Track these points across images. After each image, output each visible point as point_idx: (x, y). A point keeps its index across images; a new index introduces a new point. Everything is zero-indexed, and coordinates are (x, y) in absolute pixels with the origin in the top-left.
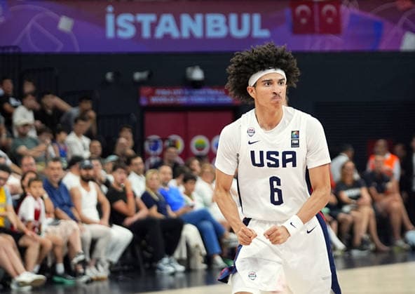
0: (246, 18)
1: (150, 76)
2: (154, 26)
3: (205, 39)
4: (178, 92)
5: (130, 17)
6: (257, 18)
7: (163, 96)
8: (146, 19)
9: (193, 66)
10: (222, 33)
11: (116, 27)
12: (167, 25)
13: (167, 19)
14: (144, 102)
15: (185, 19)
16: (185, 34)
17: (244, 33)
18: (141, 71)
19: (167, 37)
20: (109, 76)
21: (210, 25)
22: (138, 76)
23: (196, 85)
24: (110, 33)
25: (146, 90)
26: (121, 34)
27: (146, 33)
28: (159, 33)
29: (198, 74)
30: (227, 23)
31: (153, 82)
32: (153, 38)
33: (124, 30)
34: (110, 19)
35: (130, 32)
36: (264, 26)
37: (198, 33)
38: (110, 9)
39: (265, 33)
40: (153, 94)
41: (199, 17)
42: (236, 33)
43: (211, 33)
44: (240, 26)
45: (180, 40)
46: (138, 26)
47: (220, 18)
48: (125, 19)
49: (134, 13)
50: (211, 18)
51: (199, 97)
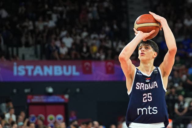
0: (70, 68)
1: (31, 91)
2: (33, 71)
3: (53, 76)
4: (42, 97)
5: (23, 67)
6: (74, 68)
7: (36, 99)
8: (30, 68)
9: (49, 86)
10: (60, 73)
11: (18, 71)
12: (38, 70)
13: (38, 68)
14: (29, 101)
15: (46, 68)
16: (45, 74)
17: (69, 73)
18: (27, 88)
19: (38, 75)
20: (15, 91)
21: (56, 70)
22: (26, 91)
23: (50, 94)
24: (15, 73)
25: (29, 97)
26: (20, 74)
27: (30, 73)
28: (35, 73)
29: (50, 90)
30: (62, 69)
31: (33, 93)
32: (32, 76)
33: (21, 72)
34: (15, 68)
35: (23, 73)
36: (77, 70)
37: (51, 73)
38: (15, 64)
39: (77, 74)
40: (32, 98)
41: (51, 67)
42: (66, 73)
43: (56, 74)
44: (67, 71)
45: (44, 77)
46: (26, 71)
47: (59, 68)
48: (21, 68)
49: (25, 65)
50: (56, 67)
51: (51, 99)
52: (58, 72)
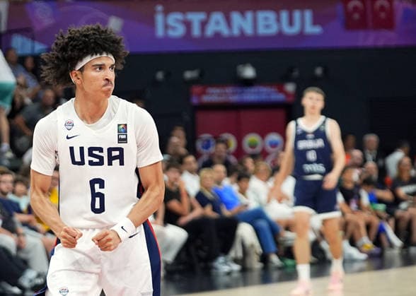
0: (297, 14)
1: (201, 75)
2: (204, 24)
3: (256, 37)
4: (229, 90)
5: (179, 16)
6: (308, 15)
7: (214, 95)
8: (196, 18)
9: (244, 63)
10: (273, 30)
11: (166, 27)
12: (217, 23)
13: (217, 17)
14: (195, 100)
15: (236, 17)
16: (236, 32)
17: (295, 30)
18: (191, 69)
19: (218, 35)
20: (160, 75)
21: (261, 23)
22: (189, 75)
23: (248, 83)
24: (160, 32)
25: (196, 89)
26: (172, 33)
27: (196, 31)
28: (210, 31)
29: (249, 72)
30: (278, 20)
31: (205, 81)
32: (203, 38)
33: (174, 28)
34: (159, 19)
35: (179, 31)
36: (316, 21)
37: (249, 30)
38: (159, 8)
39: (317, 30)
40: (204, 93)
41: (249, 15)
42: (288, 30)
43: (262, 31)
44: (291, 23)
45: (231, 39)
46: (188, 25)
47: (271, 15)
48: (175, 18)
49: (184, 11)
50: (261, 15)
51: (251, 95)
52: (267, 26)
